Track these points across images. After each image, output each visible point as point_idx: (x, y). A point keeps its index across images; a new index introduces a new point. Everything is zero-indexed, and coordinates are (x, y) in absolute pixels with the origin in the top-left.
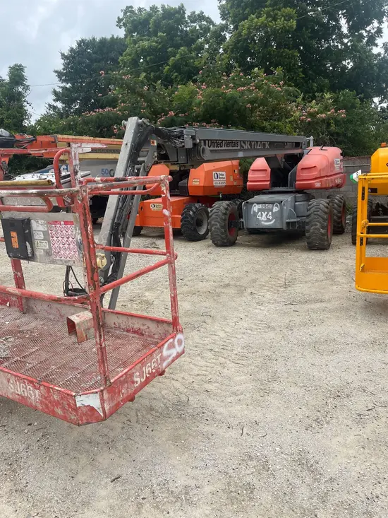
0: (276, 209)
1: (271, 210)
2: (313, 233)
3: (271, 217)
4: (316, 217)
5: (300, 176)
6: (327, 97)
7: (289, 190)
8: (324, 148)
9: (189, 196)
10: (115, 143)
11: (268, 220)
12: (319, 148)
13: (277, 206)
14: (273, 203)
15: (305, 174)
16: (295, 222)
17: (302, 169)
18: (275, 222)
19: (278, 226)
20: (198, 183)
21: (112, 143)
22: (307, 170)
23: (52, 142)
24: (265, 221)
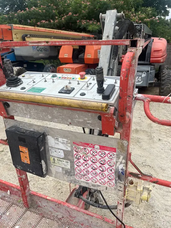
0: (144, 75)
1: (141, 76)
2: (166, 90)
3: (140, 80)
4: (169, 81)
5: (153, 55)
6: (149, 10)
7: (146, 63)
8: (161, 39)
9: (84, 64)
10: (47, 31)
11: (139, 81)
12: (158, 38)
13: (144, 73)
14: (142, 72)
15: (156, 54)
16: (153, 83)
17: (154, 51)
18: (142, 83)
19: (144, 85)
20: (90, 57)
21: (46, 31)
22: (156, 52)
23: (10, 29)
24: (137, 82)
